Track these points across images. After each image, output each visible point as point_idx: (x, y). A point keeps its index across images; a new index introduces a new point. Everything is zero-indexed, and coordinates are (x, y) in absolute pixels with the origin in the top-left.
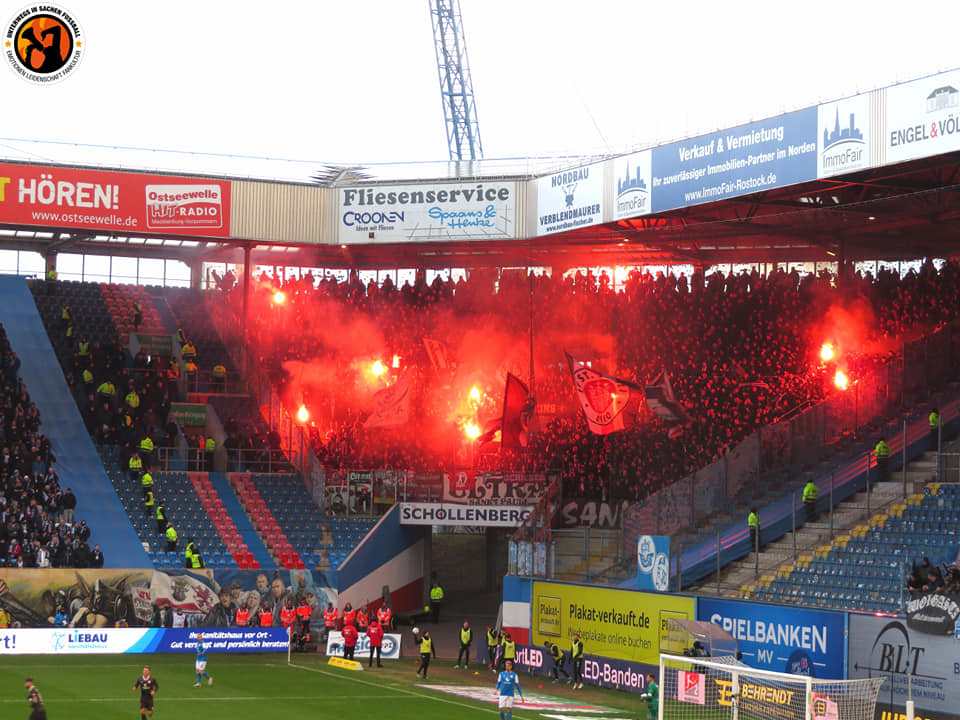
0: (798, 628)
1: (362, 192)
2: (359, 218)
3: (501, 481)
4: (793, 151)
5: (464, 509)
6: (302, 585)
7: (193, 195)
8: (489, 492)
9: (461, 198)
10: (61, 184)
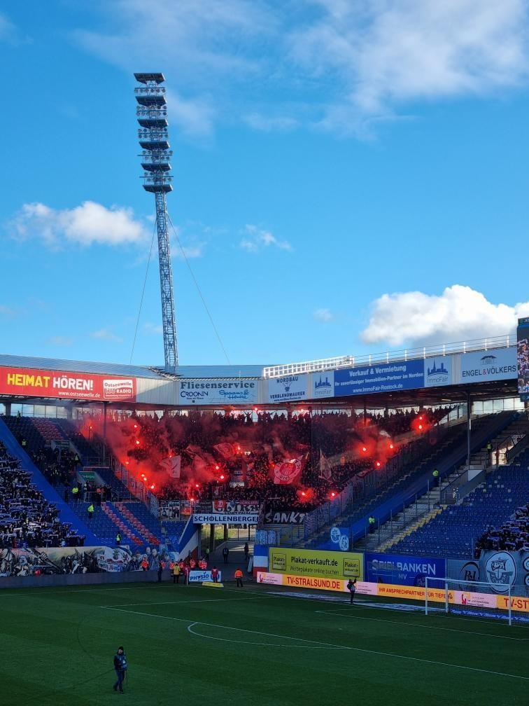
0: (420, 565)
1: (189, 383)
2: (188, 394)
3: (238, 504)
4: (411, 376)
5: (222, 516)
6: (164, 551)
7: (122, 384)
8: (233, 509)
9: (233, 386)
10: (70, 380)
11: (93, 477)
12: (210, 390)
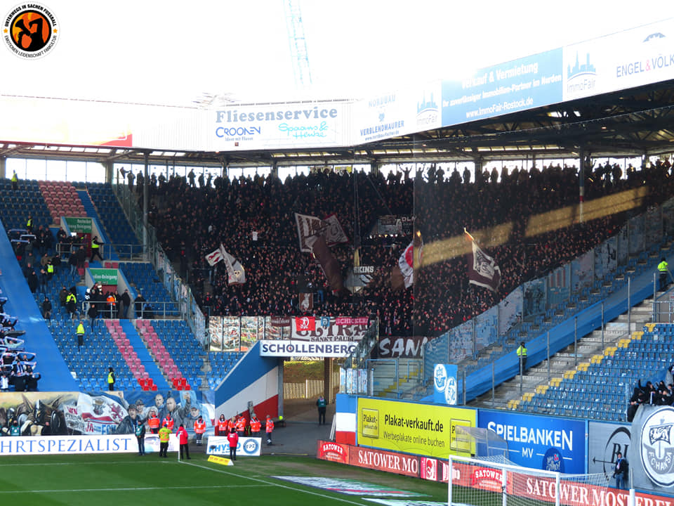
0: (551, 432)
1: (229, 113)
2: (227, 131)
4: (545, 81)
8: (326, 332)
9: (302, 116)
11: (115, 277)
12: (263, 124)
